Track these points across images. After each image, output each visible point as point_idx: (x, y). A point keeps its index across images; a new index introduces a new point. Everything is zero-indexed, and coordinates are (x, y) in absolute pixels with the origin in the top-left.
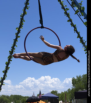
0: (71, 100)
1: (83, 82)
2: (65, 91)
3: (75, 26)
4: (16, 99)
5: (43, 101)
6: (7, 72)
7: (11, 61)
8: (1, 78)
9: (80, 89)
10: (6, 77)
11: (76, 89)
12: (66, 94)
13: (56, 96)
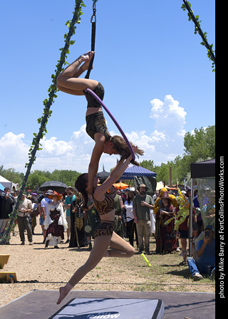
0: (181, 180)
1: (207, 142)
2: (168, 162)
3: (197, 19)
4: (65, 179)
5: (123, 182)
6: (46, 121)
7: (56, 96)
8: (34, 134)
9: (200, 156)
10: (44, 132)
11: (192, 157)
12: (170, 168)
13: (151, 172)
